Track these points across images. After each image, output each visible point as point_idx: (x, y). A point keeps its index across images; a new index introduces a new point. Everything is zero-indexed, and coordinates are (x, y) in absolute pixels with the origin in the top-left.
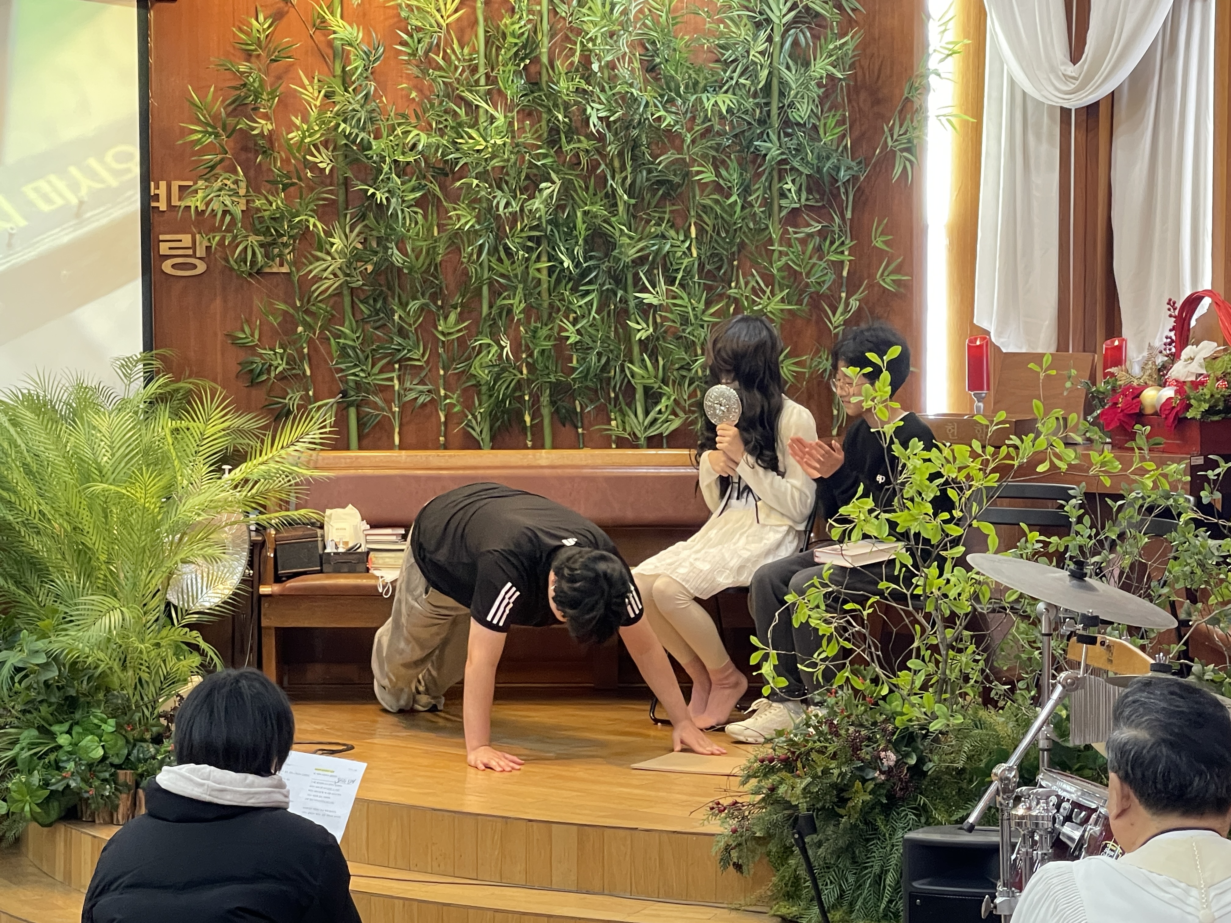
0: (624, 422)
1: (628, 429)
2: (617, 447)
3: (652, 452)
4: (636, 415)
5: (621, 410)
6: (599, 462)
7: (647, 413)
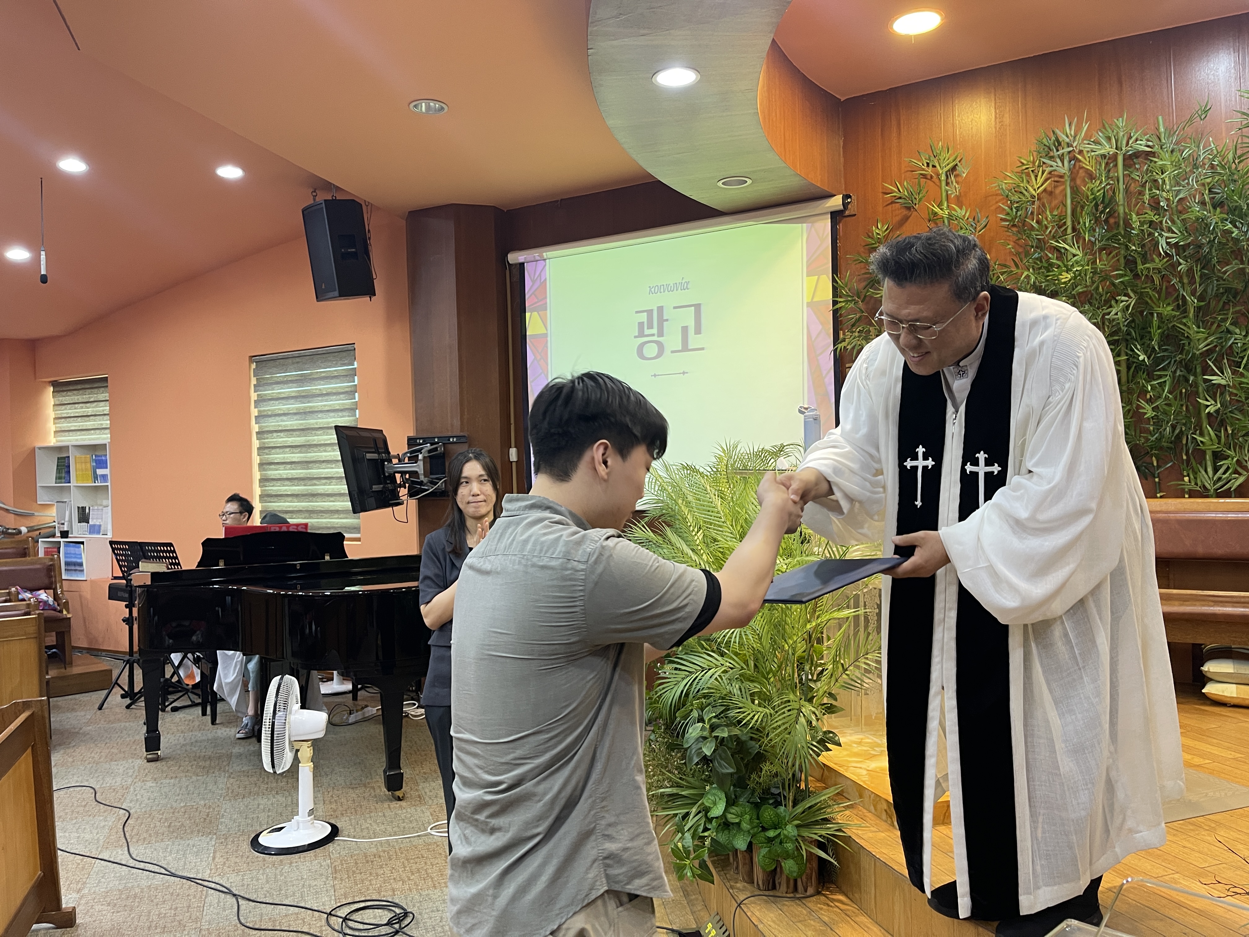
0: (1196, 478)
1: (1199, 483)
2: (1190, 497)
3: (1222, 500)
4: (1206, 471)
5: (1192, 468)
6: (1172, 508)
7: (1216, 470)
